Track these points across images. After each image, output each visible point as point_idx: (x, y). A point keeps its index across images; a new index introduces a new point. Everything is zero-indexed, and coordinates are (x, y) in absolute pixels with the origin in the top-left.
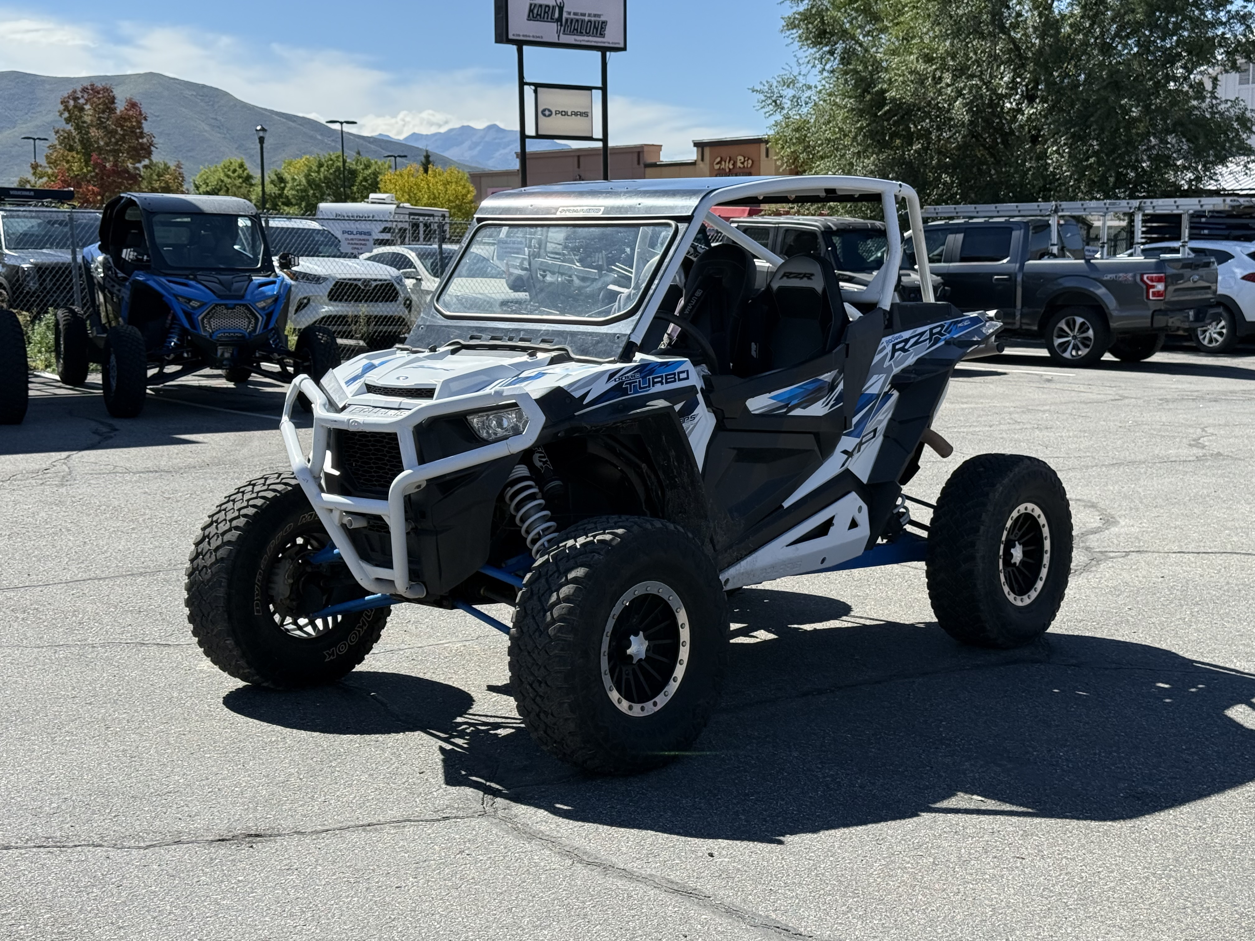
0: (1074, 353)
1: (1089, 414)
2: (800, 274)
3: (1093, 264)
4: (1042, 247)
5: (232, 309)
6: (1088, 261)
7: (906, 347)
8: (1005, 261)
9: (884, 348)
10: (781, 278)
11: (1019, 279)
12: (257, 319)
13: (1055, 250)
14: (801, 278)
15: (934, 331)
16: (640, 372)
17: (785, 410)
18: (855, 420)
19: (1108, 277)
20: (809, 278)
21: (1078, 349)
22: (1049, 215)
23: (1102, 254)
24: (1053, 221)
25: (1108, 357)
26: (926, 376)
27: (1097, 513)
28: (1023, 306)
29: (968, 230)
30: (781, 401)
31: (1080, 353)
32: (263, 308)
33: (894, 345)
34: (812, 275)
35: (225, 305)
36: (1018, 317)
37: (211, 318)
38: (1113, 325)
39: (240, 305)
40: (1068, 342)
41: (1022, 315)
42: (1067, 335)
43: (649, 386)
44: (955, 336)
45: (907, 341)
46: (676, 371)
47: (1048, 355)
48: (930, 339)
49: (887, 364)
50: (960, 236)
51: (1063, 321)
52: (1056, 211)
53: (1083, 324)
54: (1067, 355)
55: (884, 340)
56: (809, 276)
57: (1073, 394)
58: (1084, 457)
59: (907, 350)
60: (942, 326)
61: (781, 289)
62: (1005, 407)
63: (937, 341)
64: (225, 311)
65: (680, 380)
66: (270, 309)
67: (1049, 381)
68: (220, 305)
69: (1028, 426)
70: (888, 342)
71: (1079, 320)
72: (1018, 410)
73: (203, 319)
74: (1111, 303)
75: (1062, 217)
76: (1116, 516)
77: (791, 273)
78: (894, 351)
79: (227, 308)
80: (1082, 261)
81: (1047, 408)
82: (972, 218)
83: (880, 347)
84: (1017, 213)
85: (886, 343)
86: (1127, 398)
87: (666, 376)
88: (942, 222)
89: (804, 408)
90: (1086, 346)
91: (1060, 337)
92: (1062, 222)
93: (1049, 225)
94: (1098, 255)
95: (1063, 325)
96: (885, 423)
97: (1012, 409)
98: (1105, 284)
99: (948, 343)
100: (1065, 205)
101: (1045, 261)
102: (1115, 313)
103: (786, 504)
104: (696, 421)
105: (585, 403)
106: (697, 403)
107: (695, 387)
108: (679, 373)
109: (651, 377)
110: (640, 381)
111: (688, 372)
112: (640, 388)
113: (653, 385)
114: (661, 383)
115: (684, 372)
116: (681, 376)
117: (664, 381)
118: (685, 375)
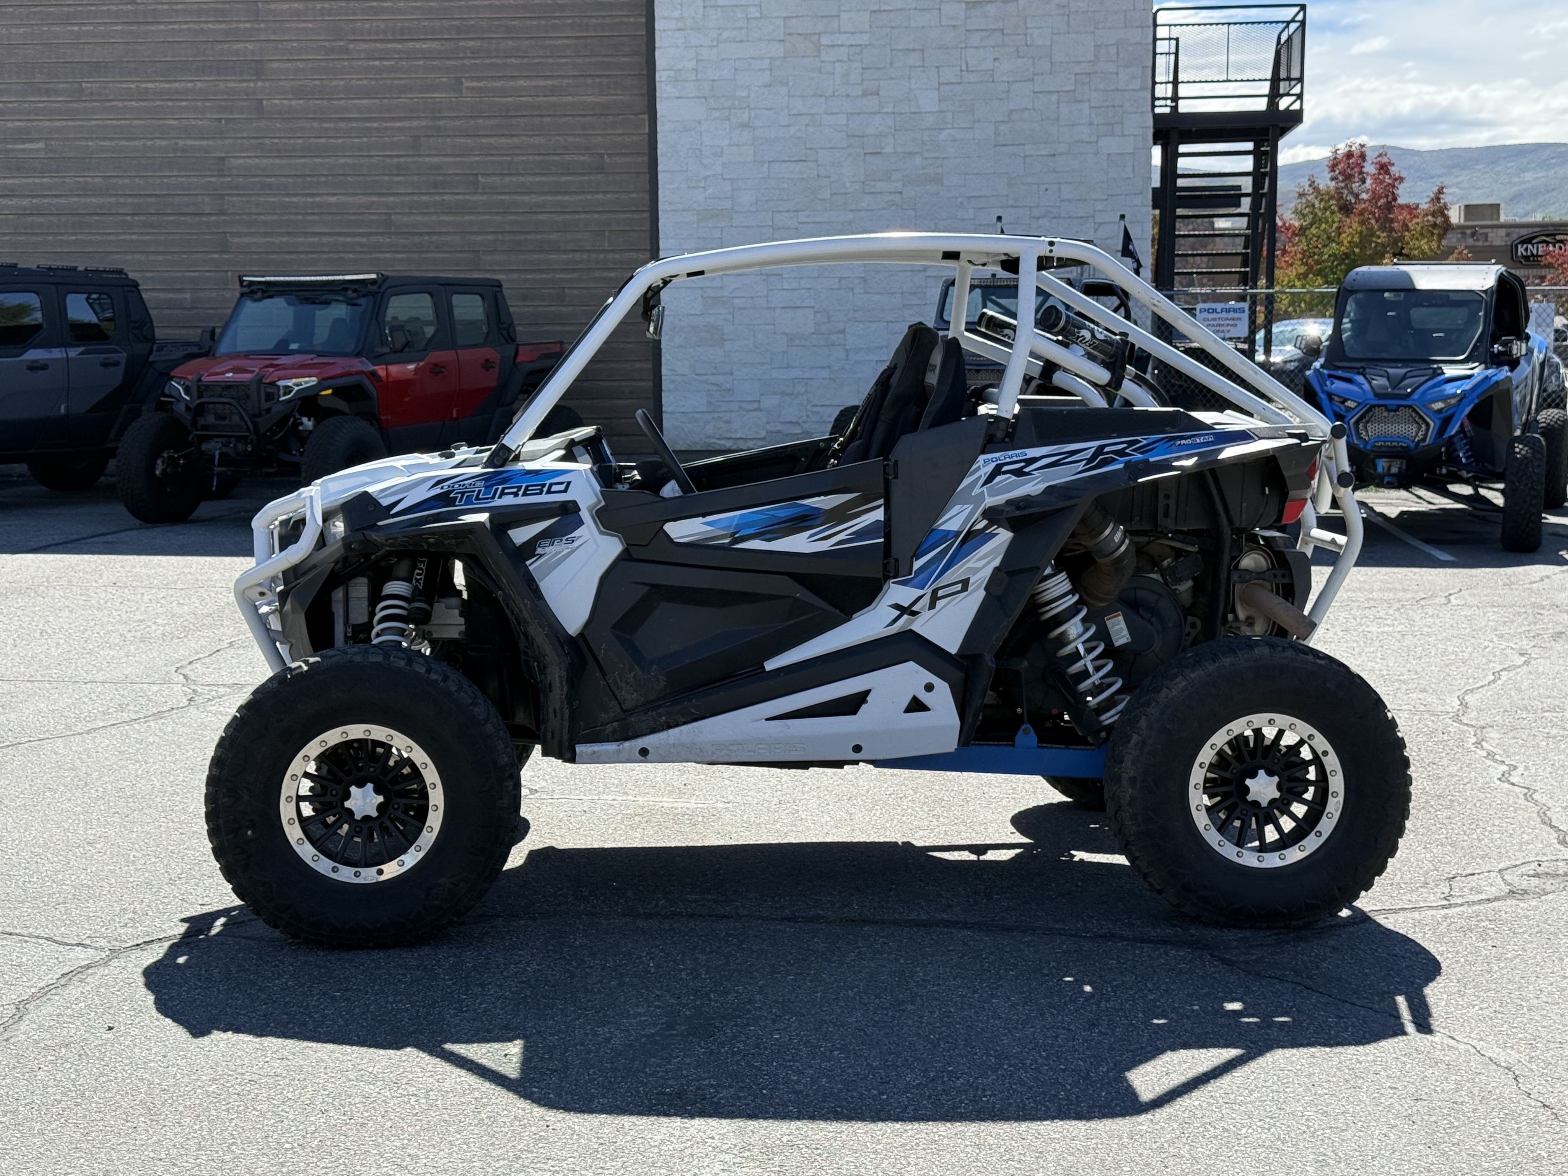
5: (1395, 411)
7: (1027, 470)
9: (979, 468)
12: (1428, 425)
15: (1108, 449)
16: (486, 480)
17: (727, 541)
18: (917, 564)
30: (722, 529)
32: (1440, 411)
33: (999, 467)
35: (1385, 406)
37: (1368, 422)
39: (1405, 406)
43: (493, 497)
44: (1152, 460)
45: (1030, 461)
46: (548, 482)
48: (1091, 460)
49: (977, 490)
55: (982, 458)
60: (1132, 443)
63: (1107, 462)
64: (1385, 414)
65: (549, 492)
66: (1451, 411)
68: (1379, 406)
70: (987, 461)
73: (1357, 423)
78: (997, 472)
79: (1389, 411)
83: (971, 467)
85: (984, 464)
87: (527, 487)
89: (769, 540)
96: (987, 572)
103: (771, 665)
104: (576, 544)
105: (393, 512)
106: (580, 523)
107: (575, 502)
108: (551, 485)
109: (500, 487)
110: (480, 491)
111: (569, 483)
112: (477, 498)
113: (500, 497)
114: (516, 494)
115: (562, 483)
116: (554, 488)
117: (521, 493)
118: (562, 487)
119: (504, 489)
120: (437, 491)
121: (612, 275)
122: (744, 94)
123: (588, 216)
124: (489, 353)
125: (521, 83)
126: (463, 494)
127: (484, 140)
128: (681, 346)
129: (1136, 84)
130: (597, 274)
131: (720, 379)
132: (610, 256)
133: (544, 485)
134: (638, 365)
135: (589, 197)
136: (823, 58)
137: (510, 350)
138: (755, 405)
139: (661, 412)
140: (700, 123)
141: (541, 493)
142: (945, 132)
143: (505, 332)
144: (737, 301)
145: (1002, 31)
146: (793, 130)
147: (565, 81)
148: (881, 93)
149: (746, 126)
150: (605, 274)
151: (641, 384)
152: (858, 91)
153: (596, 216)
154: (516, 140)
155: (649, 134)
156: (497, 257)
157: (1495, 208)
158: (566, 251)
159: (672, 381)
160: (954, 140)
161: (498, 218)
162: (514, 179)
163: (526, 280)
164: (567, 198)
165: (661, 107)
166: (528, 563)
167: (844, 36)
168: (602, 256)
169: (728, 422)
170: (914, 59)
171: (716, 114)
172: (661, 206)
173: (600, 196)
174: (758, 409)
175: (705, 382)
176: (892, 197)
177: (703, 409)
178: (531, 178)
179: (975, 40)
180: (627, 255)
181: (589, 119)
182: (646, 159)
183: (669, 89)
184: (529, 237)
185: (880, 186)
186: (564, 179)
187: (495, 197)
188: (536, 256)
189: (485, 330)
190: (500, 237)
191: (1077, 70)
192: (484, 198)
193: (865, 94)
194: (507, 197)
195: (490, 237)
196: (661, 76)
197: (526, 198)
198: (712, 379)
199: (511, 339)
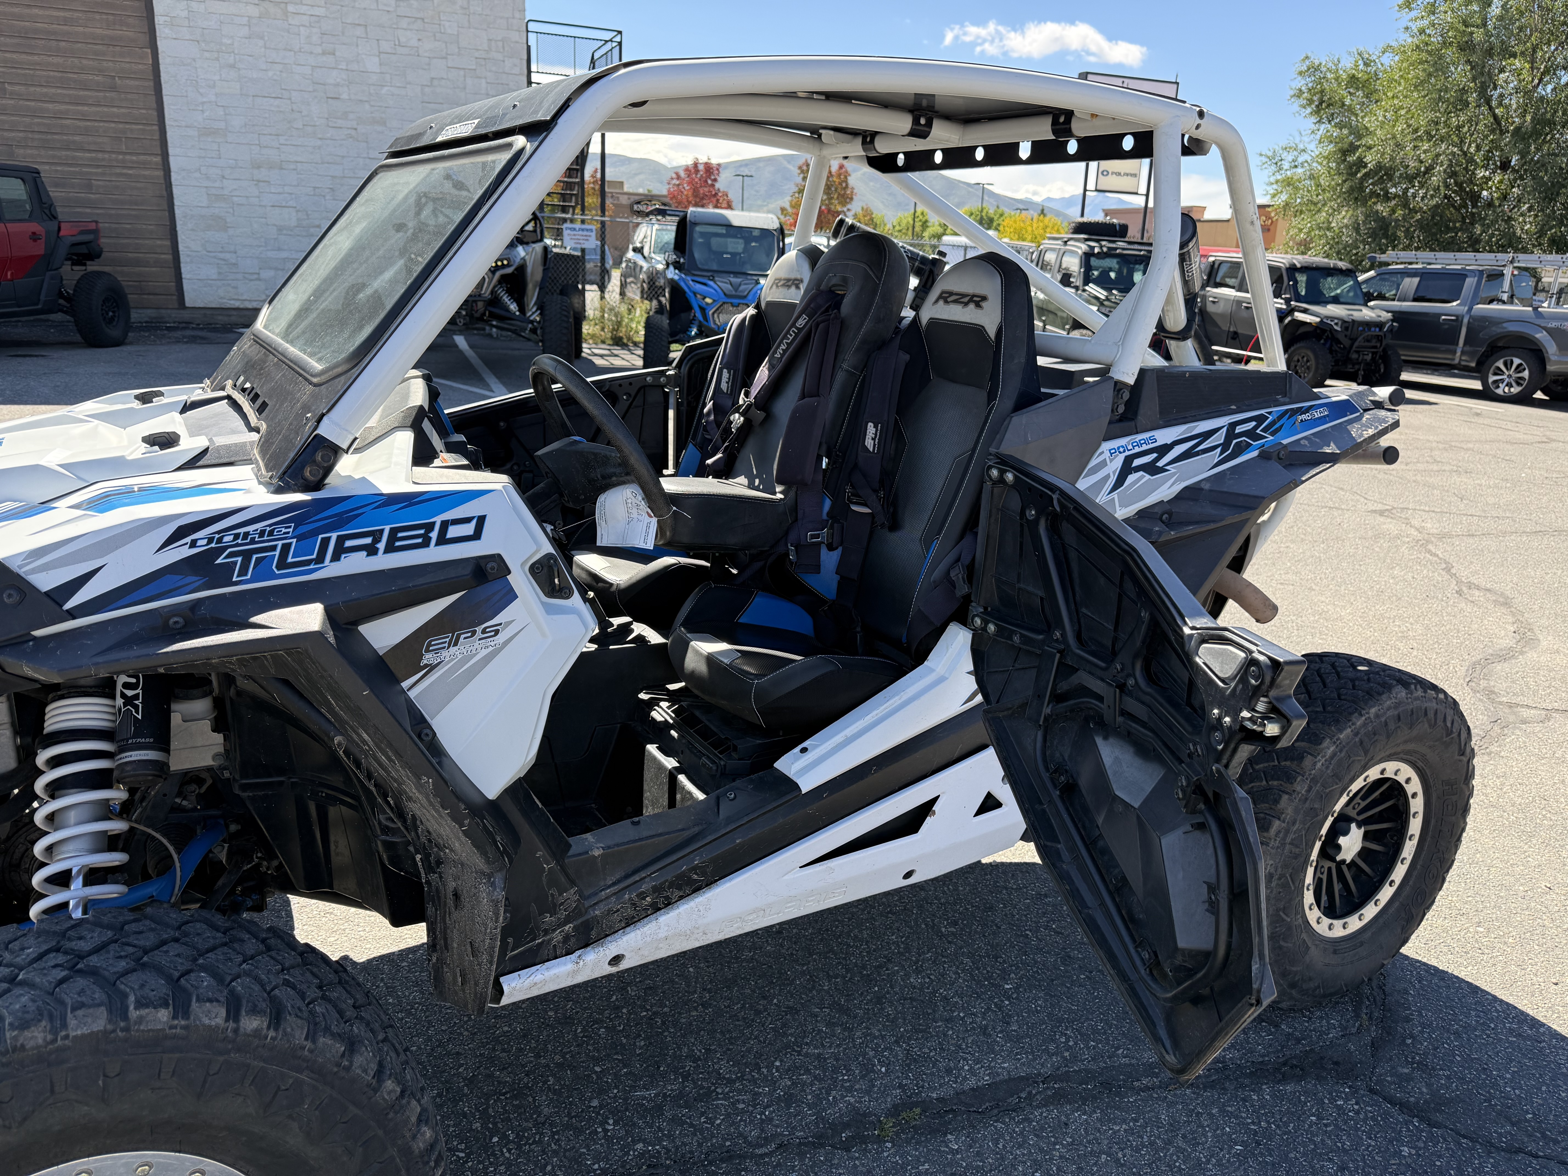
0: (1506, 389)
1: (1513, 458)
2: (964, 295)
3: (1540, 313)
4: (1492, 294)
6: (1535, 309)
7: (1160, 464)
8: (1455, 304)
9: (1103, 464)
10: (936, 301)
11: (1466, 321)
13: (1505, 297)
14: (966, 304)
15: (1239, 429)
16: (298, 521)
19: (1553, 325)
20: (978, 305)
21: (1509, 385)
22: (1504, 266)
23: (1549, 304)
24: (1508, 271)
25: (1539, 395)
26: (1190, 530)
27: (1511, 619)
28: (1465, 344)
29: (1424, 275)
31: (1512, 390)
33: (1129, 460)
34: (984, 298)
36: (1458, 354)
38: (1550, 368)
40: (1502, 381)
41: (1463, 353)
42: (1503, 373)
43: (320, 559)
44: (1286, 441)
45: (1164, 450)
46: (439, 519)
47: (1480, 388)
48: (1225, 446)
49: (1103, 497)
50: (1416, 280)
51: (1502, 361)
52: (1512, 262)
53: (1520, 365)
54: (1499, 391)
55: (1106, 446)
56: (978, 301)
57: (1500, 431)
58: (1503, 518)
59: (1162, 470)
60: (1260, 419)
61: (933, 322)
62: (1428, 441)
63: (1240, 449)
65: (442, 540)
67: (1478, 414)
69: (1447, 468)
70: (1113, 452)
71: (1517, 361)
72: (1441, 446)
74: (1551, 349)
75: (1519, 268)
76: (1536, 630)
77: (951, 294)
78: (1127, 469)
80: (1530, 309)
81: (1470, 445)
82: (1430, 264)
83: (1093, 462)
84: (1474, 262)
85: (1109, 453)
86: (1554, 440)
87: (394, 532)
88: (1402, 266)
90: (1519, 384)
91: (1495, 374)
92: (1516, 272)
93: (1503, 275)
94: (1545, 305)
95: (1500, 364)
97: (1434, 444)
98: (1549, 331)
99: (1265, 455)
100: (1521, 256)
101: (1494, 306)
102: (1553, 358)
104: (501, 638)
105: (69, 605)
106: (510, 596)
107: (498, 559)
108: (445, 525)
109: (334, 536)
110: (286, 548)
111: (481, 520)
112: (283, 564)
113: (336, 558)
114: (371, 550)
115: (467, 520)
116: (453, 532)
117: (381, 546)
118: (468, 529)
119: (341, 540)
120: (181, 552)
121: (130, 172)
122: (229, 42)
123: (106, 125)
124: (34, 227)
125: (36, 11)
126: (247, 555)
127: (8, 55)
128: (193, 230)
129: (516, 70)
130: (118, 171)
131: (227, 256)
132: (128, 157)
133: (430, 527)
134: (159, 242)
135: (106, 109)
136: (291, 21)
137: (54, 225)
138: (256, 276)
139: (181, 278)
140: (194, 60)
141: (426, 544)
142: (386, 88)
143: (47, 211)
144: (235, 199)
145: (423, 19)
146: (270, 74)
147: (76, 14)
148: (337, 53)
149: (232, 66)
150: (125, 171)
151: (163, 256)
152: (319, 50)
153: (113, 125)
154: (36, 58)
155: (153, 65)
156: (29, 151)
157: (622, 183)
158: (90, 151)
159: (188, 256)
160: (393, 95)
161: (27, 120)
162: (38, 89)
163: (57, 171)
164: (86, 108)
165: (160, 44)
166: (405, 684)
167: (305, 8)
168: (121, 157)
169: (235, 288)
170: (359, 31)
171: (207, 55)
172: (167, 122)
173: (115, 110)
174: (259, 279)
175: (215, 257)
176: (350, 131)
177: (215, 277)
178: (53, 90)
179: (404, 23)
180: (142, 157)
181: (100, 47)
182: (151, 84)
183: (167, 31)
184: (56, 137)
185: (340, 123)
186: (82, 93)
187: (21, 102)
188: (64, 153)
189: (28, 207)
190: (30, 135)
191: (477, 54)
192: (12, 102)
193: (324, 53)
194: (33, 104)
195: (21, 135)
196: (159, 20)
197: (50, 106)
198: (222, 255)
199: (54, 217)
